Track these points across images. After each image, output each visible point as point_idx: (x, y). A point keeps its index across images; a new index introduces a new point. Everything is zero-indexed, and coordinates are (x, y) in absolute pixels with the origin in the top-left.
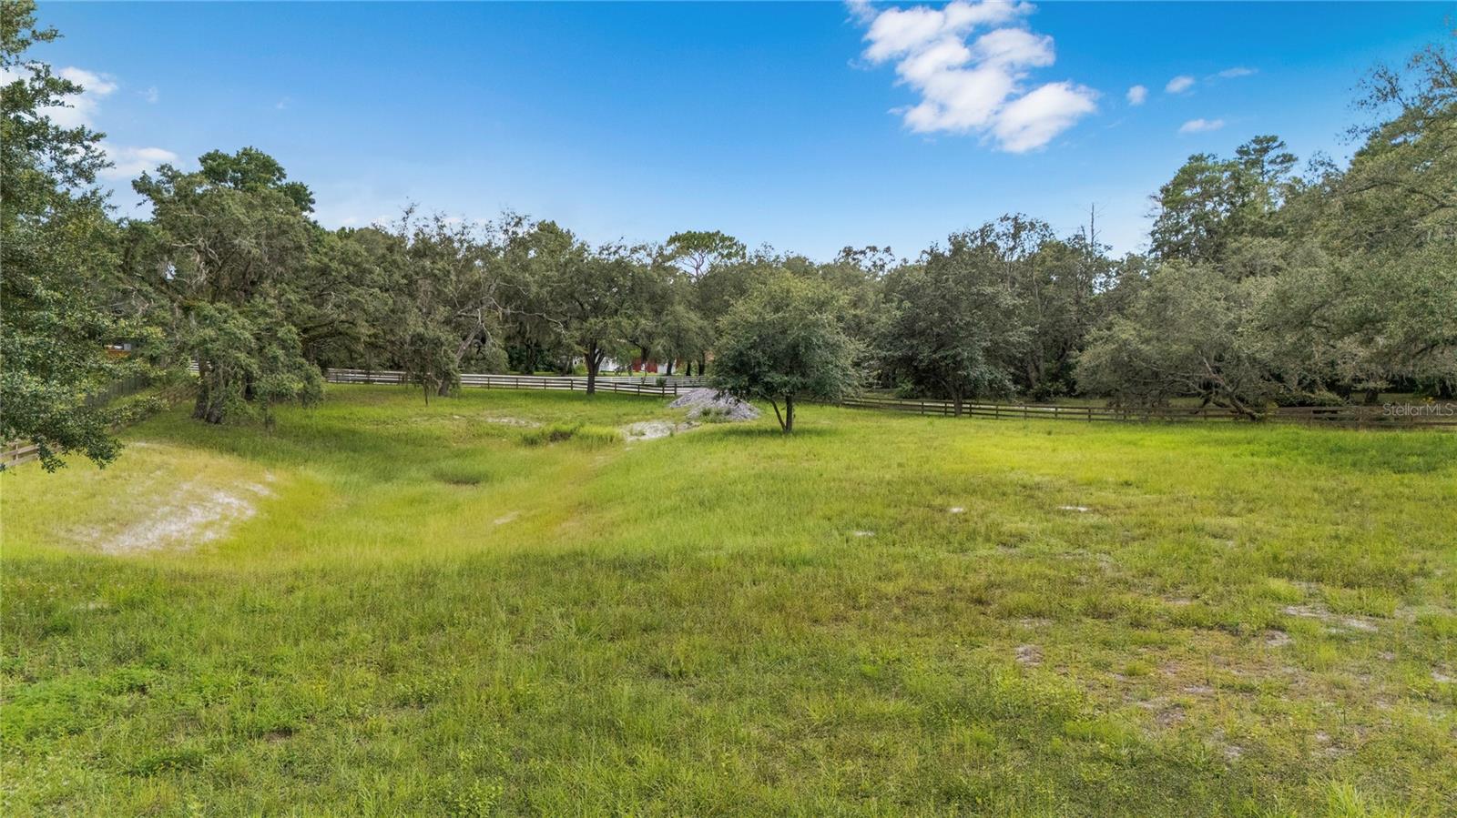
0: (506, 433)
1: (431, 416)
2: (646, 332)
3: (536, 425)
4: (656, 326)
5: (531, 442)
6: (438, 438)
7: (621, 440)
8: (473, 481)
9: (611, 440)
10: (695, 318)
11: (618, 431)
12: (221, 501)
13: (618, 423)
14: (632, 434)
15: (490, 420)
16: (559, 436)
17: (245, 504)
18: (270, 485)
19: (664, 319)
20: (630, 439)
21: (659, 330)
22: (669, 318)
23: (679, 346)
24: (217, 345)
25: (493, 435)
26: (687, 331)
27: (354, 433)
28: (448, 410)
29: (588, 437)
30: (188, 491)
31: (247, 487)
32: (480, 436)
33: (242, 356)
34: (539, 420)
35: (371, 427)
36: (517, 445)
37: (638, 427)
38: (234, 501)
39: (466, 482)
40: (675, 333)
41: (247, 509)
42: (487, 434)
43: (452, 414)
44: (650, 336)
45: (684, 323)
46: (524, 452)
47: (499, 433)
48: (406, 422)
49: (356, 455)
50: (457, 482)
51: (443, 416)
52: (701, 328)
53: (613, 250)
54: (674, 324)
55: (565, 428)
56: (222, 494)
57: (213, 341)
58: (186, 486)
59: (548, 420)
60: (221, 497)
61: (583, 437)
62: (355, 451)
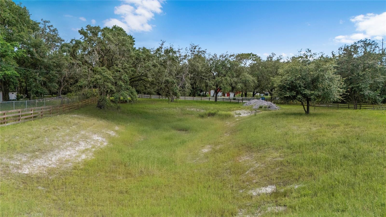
0: (193, 114)
1: (169, 108)
2: (235, 82)
3: (202, 111)
4: (238, 80)
5: (202, 116)
6: (172, 115)
7: (233, 116)
8: (185, 130)
9: (230, 116)
10: (251, 77)
11: (232, 113)
12: (94, 138)
13: (230, 111)
14: (236, 114)
15: (188, 109)
16: (211, 115)
17: (104, 140)
18: (116, 131)
19: (240, 77)
20: (236, 116)
21: (239, 81)
22: (242, 77)
23: (245, 86)
24: (101, 81)
25: (189, 114)
26: (248, 81)
27: (146, 113)
28: (175, 106)
29: (221, 115)
30: (82, 134)
31: (107, 132)
32: (185, 114)
33: (110, 85)
34: (203, 109)
35: (152, 111)
36: (197, 117)
37: (238, 112)
38: (100, 139)
39: (183, 130)
40: (244, 81)
41: (104, 142)
42: (188, 114)
43: (176, 107)
44: (236, 83)
45: (248, 79)
46: (200, 120)
47: (191, 113)
48: (162, 110)
49: (147, 120)
50: (180, 130)
51: (173, 108)
52: (253, 80)
53: (224, 56)
54: (244, 79)
55: (212, 112)
56: (96, 136)
57: (100, 79)
58: (83, 132)
59: (206, 109)
60: (96, 137)
61: (220, 115)
62: (146, 119)
